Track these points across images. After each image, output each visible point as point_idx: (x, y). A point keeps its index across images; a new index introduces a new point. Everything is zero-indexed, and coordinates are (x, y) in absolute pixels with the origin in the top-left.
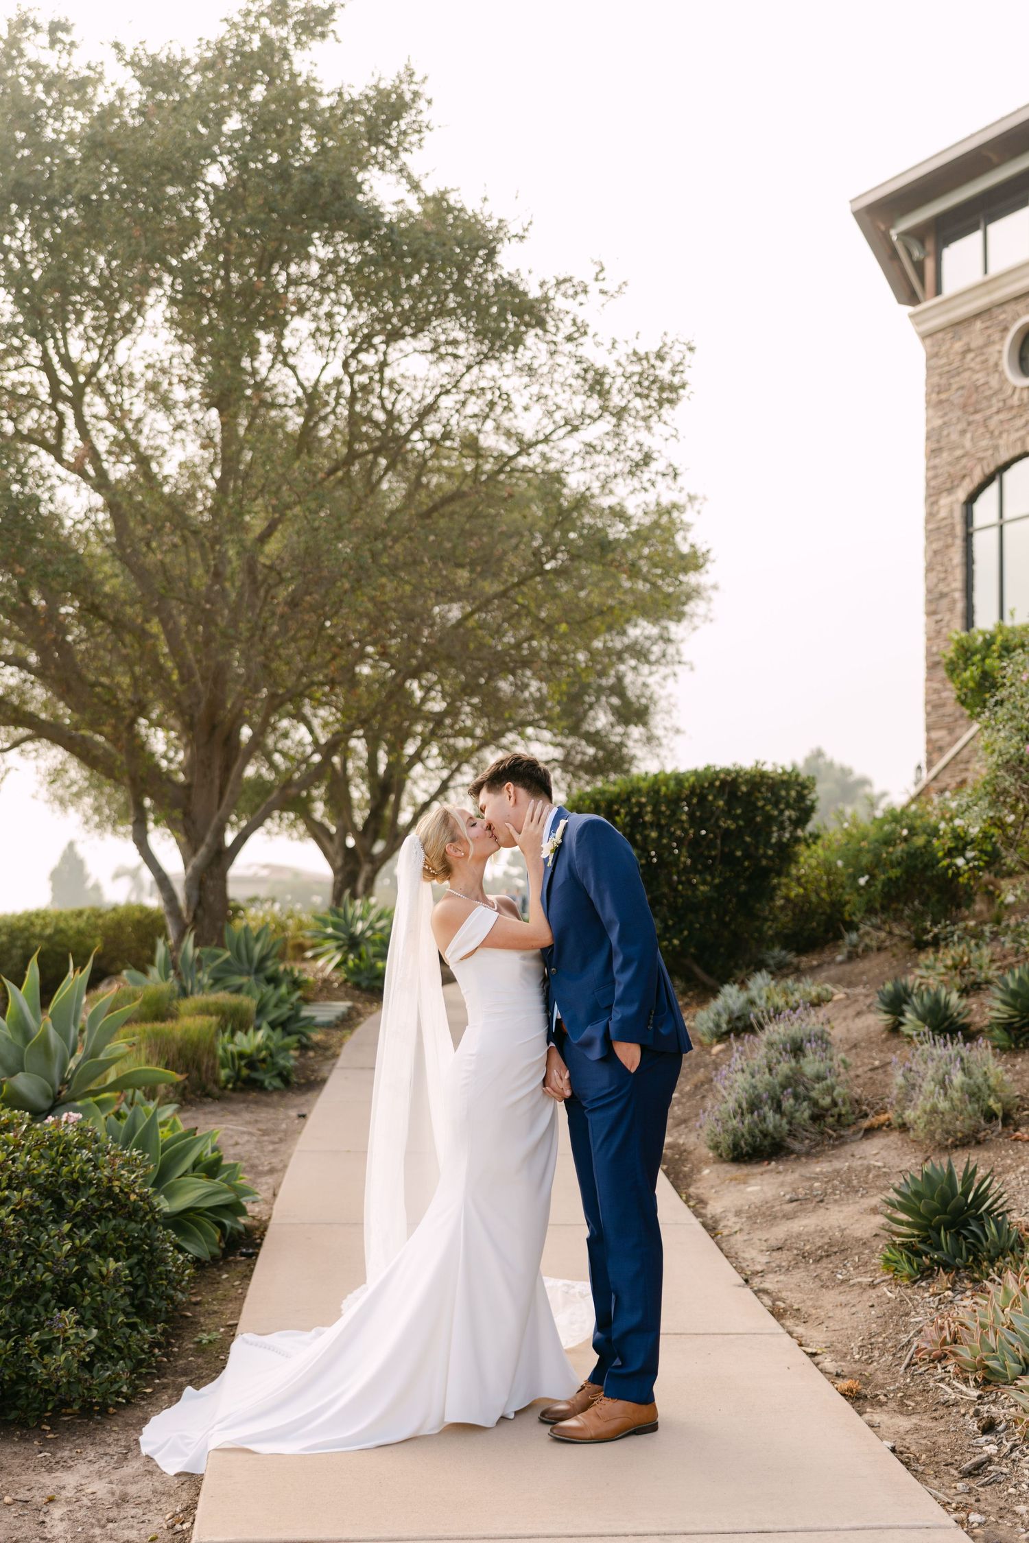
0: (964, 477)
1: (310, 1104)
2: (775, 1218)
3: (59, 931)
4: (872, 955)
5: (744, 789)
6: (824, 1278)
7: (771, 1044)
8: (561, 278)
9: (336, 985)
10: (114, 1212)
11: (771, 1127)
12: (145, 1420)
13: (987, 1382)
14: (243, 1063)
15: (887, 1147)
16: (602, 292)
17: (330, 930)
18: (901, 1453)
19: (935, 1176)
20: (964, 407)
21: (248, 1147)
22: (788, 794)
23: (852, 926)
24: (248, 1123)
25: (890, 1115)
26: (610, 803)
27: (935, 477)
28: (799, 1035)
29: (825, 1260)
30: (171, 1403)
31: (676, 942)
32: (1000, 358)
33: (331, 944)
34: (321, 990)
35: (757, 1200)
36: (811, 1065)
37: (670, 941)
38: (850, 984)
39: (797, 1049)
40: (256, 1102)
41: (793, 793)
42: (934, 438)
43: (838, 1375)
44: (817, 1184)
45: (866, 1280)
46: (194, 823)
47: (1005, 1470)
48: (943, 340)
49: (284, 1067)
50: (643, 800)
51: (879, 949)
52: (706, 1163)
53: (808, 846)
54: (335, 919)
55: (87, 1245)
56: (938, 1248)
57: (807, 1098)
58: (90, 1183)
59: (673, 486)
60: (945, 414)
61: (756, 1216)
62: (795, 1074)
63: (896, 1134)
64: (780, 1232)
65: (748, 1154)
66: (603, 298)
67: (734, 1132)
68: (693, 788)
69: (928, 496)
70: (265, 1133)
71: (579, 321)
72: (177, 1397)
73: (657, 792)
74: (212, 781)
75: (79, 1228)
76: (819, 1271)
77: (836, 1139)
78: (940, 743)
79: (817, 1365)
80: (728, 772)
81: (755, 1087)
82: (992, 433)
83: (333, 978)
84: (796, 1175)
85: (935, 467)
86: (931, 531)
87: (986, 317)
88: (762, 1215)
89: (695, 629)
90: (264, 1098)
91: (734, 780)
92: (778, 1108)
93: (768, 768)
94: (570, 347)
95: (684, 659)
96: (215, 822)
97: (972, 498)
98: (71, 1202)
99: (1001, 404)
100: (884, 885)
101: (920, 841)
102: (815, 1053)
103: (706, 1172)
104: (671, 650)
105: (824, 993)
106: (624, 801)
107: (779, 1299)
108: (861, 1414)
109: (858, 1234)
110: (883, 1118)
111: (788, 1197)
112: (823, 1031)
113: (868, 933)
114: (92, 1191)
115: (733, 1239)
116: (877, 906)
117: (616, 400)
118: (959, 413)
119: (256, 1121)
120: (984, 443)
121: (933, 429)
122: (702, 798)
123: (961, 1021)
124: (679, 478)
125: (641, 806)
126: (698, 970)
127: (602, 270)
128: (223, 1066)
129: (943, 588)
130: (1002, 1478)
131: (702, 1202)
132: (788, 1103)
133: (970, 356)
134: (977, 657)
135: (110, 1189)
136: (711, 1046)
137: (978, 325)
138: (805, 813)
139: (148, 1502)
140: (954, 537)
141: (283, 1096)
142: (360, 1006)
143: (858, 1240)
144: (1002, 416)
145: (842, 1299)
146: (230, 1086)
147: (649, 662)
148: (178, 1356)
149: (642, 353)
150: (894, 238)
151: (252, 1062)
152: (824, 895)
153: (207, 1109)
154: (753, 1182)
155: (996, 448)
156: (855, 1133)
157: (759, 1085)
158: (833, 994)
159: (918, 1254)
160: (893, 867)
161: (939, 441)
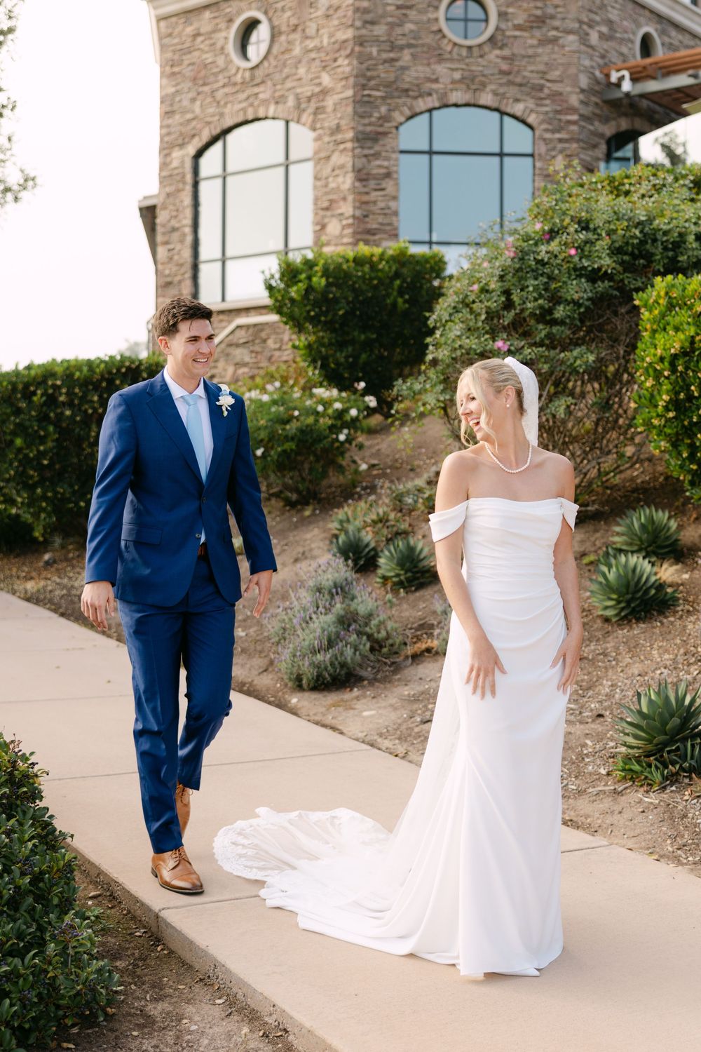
0: (194, 136)
11: (347, 659)
20: (194, 79)
25: (434, 643)
27: (169, 134)
32: (226, 43)
36: (362, 605)
42: (169, 103)
48: (177, 23)
57: (366, 633)
60: (177, 84)
65: (331, 683)
67: (319, 664)
69: (161, 150)
73: (72, 376)
77: (393, 666)
81: (326, 627)
82: (218, 102)
85: (168, 126)
86: (165, 177)
87: (214, 9)
97: (200, 154)
99: (226, 80)
103: (296, 702)
110: (421, 646)
118: (190, 84)
120: (211, 110)
121: (167, 95)
129: (174, 223)
132: (351, 638)
133: (200, 39)
134: (303, 276)
137: (207, 14)
140: (184, 183)
144: (226, 90)
155: (222, 115)
156: (405, 660)
161: (172, 105)
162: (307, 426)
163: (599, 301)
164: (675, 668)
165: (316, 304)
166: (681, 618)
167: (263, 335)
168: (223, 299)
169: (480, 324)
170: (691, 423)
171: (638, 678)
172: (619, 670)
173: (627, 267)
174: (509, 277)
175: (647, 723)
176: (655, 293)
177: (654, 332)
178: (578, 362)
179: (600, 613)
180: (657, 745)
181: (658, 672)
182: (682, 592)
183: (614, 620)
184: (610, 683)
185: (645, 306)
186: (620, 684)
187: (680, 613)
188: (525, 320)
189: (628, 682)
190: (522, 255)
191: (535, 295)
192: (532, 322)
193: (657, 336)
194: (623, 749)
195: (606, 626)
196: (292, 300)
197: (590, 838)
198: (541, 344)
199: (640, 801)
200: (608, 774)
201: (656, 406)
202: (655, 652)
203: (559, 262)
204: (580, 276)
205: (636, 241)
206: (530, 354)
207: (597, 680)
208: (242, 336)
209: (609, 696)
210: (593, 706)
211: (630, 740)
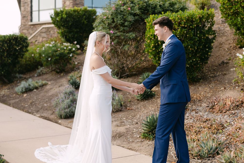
4: (45, 75)
100: (54, 60)
103: (60, 121)
105: (45, 83)
129: (26, 1)
134: (60, 15)
136: (22, 95)
158: (48, 83)
159: (153, 134)
160: (57, 56)
162: (62, 53)
163: (136, 21)
164: (155, 111)
165: (64, 22)
166: (156, 99)
167: (50, 30)
168: (39, 21)
169: (106, 27)
170: (159, 51)
171: (146, 114)
172: (141, 112)
173: (143, 13)
174: (114, 15)
175: (149, 124)
176: (150, 19)
177: (150, 28)
178: (131, 36)
179: (137, 98)
180: (151, 129)
181: (151, 112)
182: (156, 93)
183: (140, 100)
184: (139, 115)
185: (148, 22)
186: (142, 115)
187: (156, 98)
188: (117, 25)
189: (144, 115)
190: (117, 9)
191: (120, 19)
192: (119, 26)
193: (150, 29)
194: (143, 131)
195: (138, 101)
196: (57, 21)
197: (136, 152)
198: (122, 32)
199: (147, 143)
200: (140, 137)
201: (150, 47)
202: (150, 108)
203: (126, 11)
204: (131, 15)
205: (145, 6)
206: (119, 34)
207: (136, 115)
208: (44, 30)
209: (139, 118)
210: (135, 121)
211: (145, 129)
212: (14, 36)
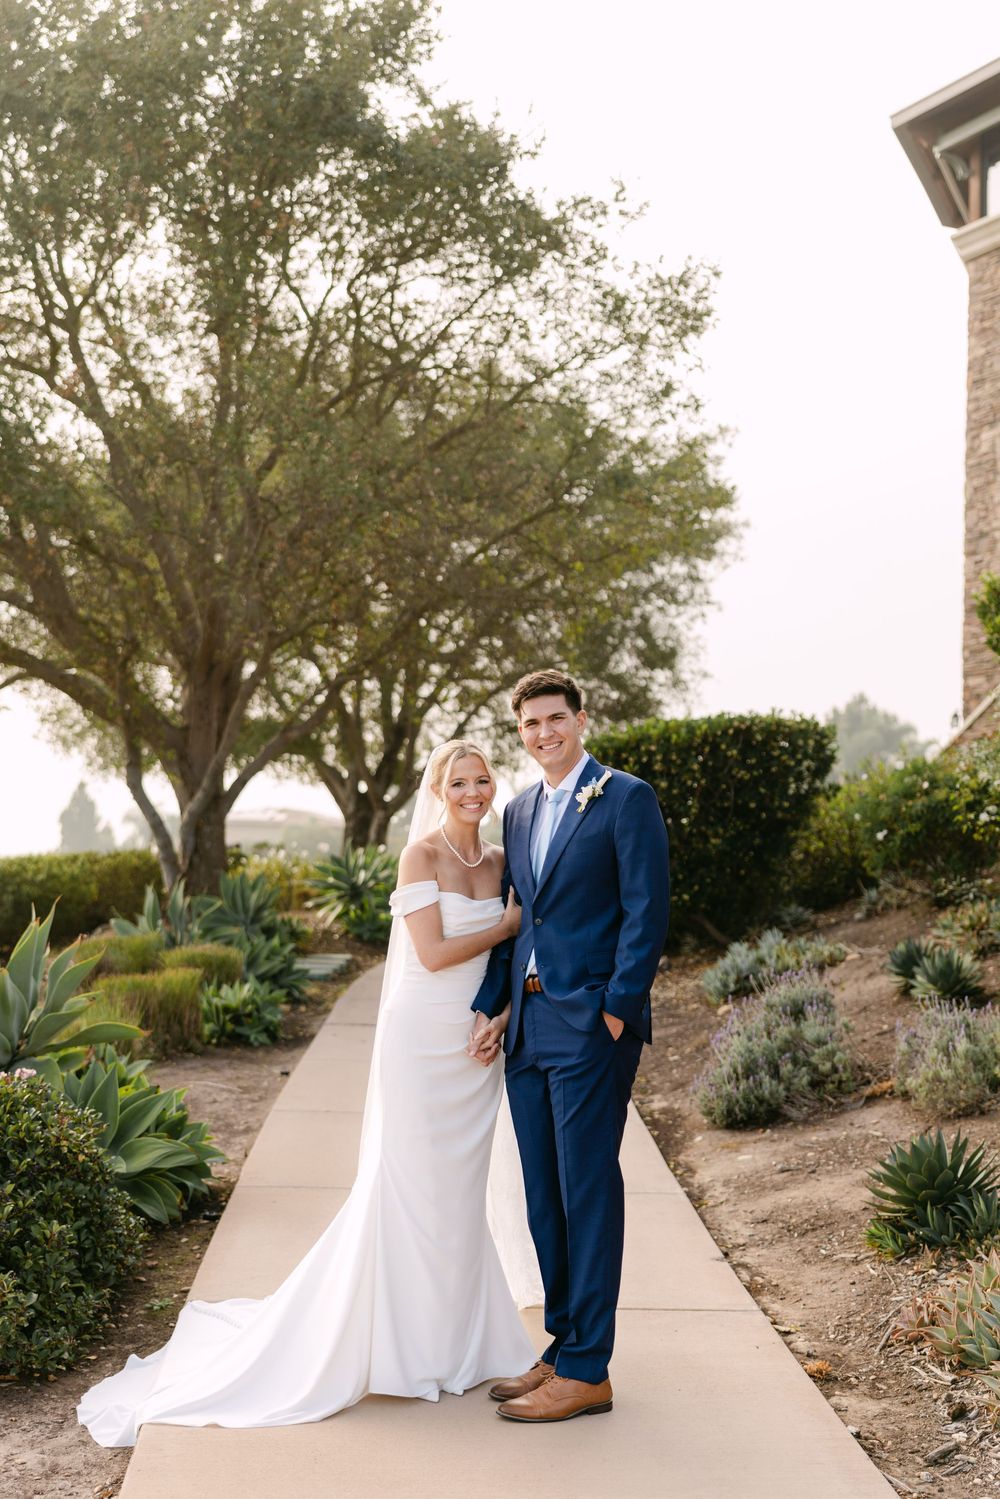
1: (295, 1061)
2: (764, 1188)
3: (51, 877)
4: (892, 913)
5: (759, 737)
6: (807, 1252)
7: (770, 1007)
8: (579, 198)
9: (337, 936)
10: (63, 1174)
11: (767, 1093)
12: (86, 1389)
13: (962, 1366)
14: (228, 1017)
15: (888, 1116)
16: (622, 213)
17: (331, 880)
18: (866, 1439)
19: (923, 1149)
21: (225, 1106)
22: (806, 744)
23: (872, 883)
24: (229, 1080)
25: (894, 1082)
26: (618, 751)
27: (977, 409)
28: (801, 997)
29: (810, 1234)
30: (114, 1371)
31: (686, 897)
33: (332, 894)
34: (321, 942)
35: (747, 1169)
36: (811, 1029)
37: (680, 896)
38: (867, 944)
39: (797, 1012)
40: (240, 1058)
41: (811, 743)
42: (977, 368)
43: (809, 1356)
44: (810, 1154)
45: (850, 1256)
46: (190, 766)
47: (972, 1459)
48: (987, 264)
49: (271, 1022)
50: (653, 748)
51: (900, 907)
52: (700, 1129)
53: (828, 799)
54: (336, 868)
55: (32, 1207)
56: (924, 1224)
57: (807, 1063)
58: (36, 1143)
59: (695, 418)
60: (989, 343)
61: (744, 1186)
62: (794, 1038)
63: (899, 1102)
64: (766, 1204)
65: (742, 1121)
66: (623, 220)
67: (729, 1097)
68: (705, 737)
69: (969, 430)
70: (245, 1090)
71: (597, 243)
72: (120, 1365)
73: (668, 740)
74: (209, 724)
75: (23, 1189)
76: (803, 1245)
77: (836, 1107)
78: (978, 691)
79: (788, 1344)
80: (742, 719)
81: (751, 1051)
83: (335, 928)
84: (791, 1144)
85: (977, 399)
86: (972, 467)
88: (751, 1185)
89: (726, 567)
90: (249, 1054)
91: (749, 728)
92: (775, 1074)
93: (786, 715)
94: (589, 271)
95: (713, 598)
96: (212, 765)
98: (15, 1161)
100: (903, 840)
101: (941, 794)
102: (815, 1017)
103: (698, 1139)
104: (699, 589)
105: (837, 953)
106: (633, 749)
107: (758, 1275)
108: (828, 1396)
109: (847, 1207)
110: (885, 1085)
111: (779, 1167)
112: (826, 994)
113: (887, 891)
114: (39, 1150)
115: (718, 1210)
116: (896, 862)
117: (637, 327)
119: (238, 1078)
121: (976, 359)
122: (715, 747)
123: (975, 984)
124: (701, 410)
125: (651, 754)
126: (709, 927)
127: (623, 190)
128: (207, 1020)
129: (983, 527)
130: (968, 1468)
131: (691, 1170)
132: (786, 1068)
135: (58, 1148)
136: (718, 1006)
138: (824, 763)
139: (79, 1473)
141: (268, 1052)
142: (360, 959)
143: (846, 1213)
145: (824, 1275)
146: (214, 1041)
147: (675, 601)
148: (127, 1323)
149: (665, 277)
150: (937, 156)
151: (237, 1016)
152: (845, 849)
153: (188, 1065)
154: (745, 1150)
156: (855, 1101)
157: (756, 1048)
158: (846, 954)
159: (903, 1230)
160: (912, 822)
161: (981, 372)
162: (939, 802)
199: (863, 1273)
212: (736, 724)
